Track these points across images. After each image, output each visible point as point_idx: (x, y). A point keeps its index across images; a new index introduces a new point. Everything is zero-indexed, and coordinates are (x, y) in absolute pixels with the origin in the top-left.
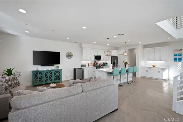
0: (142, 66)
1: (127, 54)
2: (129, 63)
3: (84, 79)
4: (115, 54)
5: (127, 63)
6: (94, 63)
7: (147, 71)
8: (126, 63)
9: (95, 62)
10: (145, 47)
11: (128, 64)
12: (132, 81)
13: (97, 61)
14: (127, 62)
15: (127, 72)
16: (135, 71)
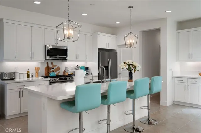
0: (175, 75)
1: (133, 41)
2: (139, 67)
3: (7, 118)
4: (108, 44)
5: (135, 67)
6: (48, 68)
7: (187, 88)
8: (133, 66)
9: (50, 66)
10: (182, 25)
11: (137, 69)
12: (149, 120)
13: (57, 63)
14: (135, 64)
15: (132, 95)
16: (155, 91)
